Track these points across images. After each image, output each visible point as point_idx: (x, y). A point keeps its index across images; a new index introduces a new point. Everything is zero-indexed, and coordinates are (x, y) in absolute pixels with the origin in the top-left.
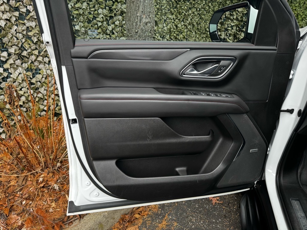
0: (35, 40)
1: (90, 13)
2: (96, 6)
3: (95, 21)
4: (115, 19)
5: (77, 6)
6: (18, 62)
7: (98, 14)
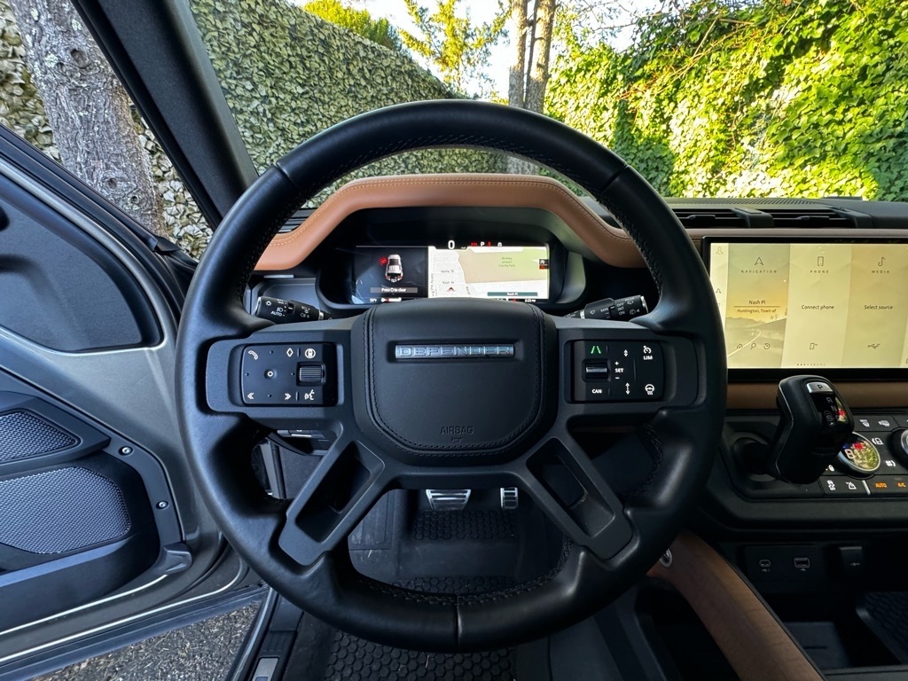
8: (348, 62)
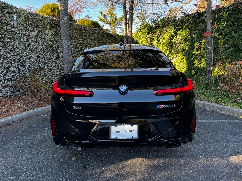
0: (33, 65)
1: (50, 57)
2: (53, 55)
3: (52, 59)
4: (60, 58)
5: (46, 54)
6: (28, 71)
7: (53, 57)
8: (89, 33)
